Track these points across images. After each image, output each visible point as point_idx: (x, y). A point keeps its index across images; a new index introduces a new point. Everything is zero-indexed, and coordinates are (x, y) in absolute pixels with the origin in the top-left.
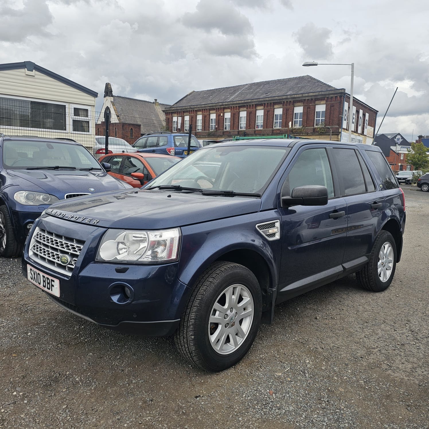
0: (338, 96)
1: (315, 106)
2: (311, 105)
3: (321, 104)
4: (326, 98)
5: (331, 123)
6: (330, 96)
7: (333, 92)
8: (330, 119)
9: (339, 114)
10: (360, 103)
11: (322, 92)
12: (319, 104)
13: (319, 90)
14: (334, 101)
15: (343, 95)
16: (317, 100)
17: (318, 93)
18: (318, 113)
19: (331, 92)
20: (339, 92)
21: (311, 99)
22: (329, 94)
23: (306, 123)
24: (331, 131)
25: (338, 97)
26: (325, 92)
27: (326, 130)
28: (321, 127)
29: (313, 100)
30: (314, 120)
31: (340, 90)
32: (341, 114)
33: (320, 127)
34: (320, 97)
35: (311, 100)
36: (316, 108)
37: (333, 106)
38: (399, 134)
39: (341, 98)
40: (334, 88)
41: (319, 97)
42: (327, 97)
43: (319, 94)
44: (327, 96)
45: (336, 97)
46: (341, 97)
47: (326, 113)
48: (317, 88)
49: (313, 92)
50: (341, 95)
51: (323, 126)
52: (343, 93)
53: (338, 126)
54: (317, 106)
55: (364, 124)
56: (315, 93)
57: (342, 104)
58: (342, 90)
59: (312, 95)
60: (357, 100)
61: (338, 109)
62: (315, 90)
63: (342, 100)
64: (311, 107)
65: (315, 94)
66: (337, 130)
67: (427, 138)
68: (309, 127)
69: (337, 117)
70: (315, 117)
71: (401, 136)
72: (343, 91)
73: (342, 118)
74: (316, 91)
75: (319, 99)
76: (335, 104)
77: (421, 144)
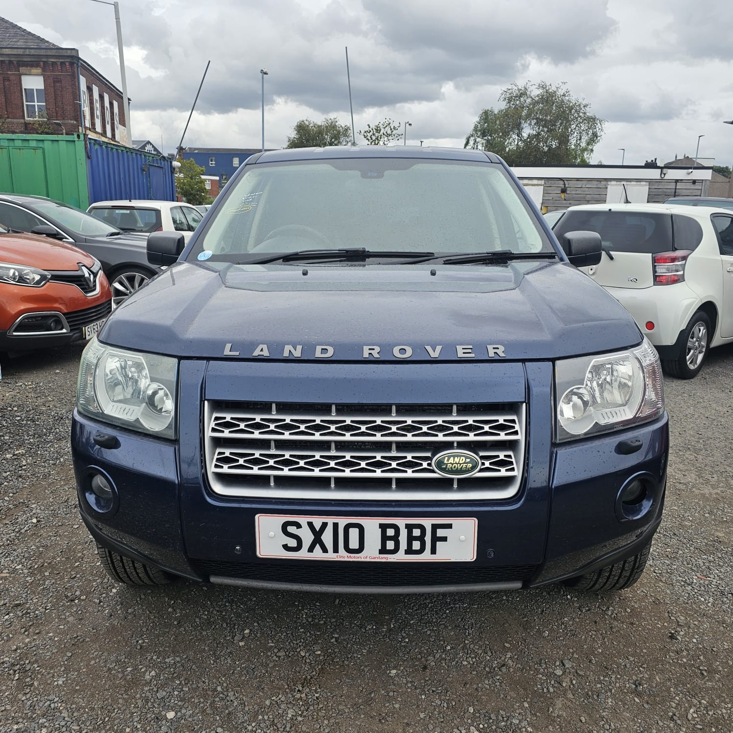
0: (67, 62)
1: (20, 75)
2: (12, 74)
3: (33, 73)
4: (42, 63)
5: (59, 115)
6: (49, 60)
7: (53, 53)
8: (56, 107)
9: (74, 99)
10: (102, 80)
11: (31, 50)
12: (28, 73)
13: (21, 44)
14: (59, 72)
15: (76, 62)
16: (23, 65)
17: (22, 50)
18: (29, 92)
19: (49, 53)
20: (66, 54)
21: (9, 61)
22: (47, 56)
23: (6, 111)
24: (64, 131)
25: (67, 64)
26: (37, 50)
27: (53, 128)
28: (41, 121)
29: (13, 63)
30: (23, 106)
31: (69, 51)
32: (78, 98)
33: (39, 121)
34: (29, 60)
35: (9, 63)
36: (22, 82)
37: (60, 81)
38: (149, 142)
39: (72, 68)
40: (53, 45)
41: (25, 60)
42: (44, 62)
43: (26, 53)
44: (44, 60)
45: (62, 63)
46: (72, 64)
47: (45, 94)
48: (14, 40)
49: (9, 46)
50: (72, 61)
51: (44, 119)
52: (76, 57)
53: (75, 122)
54: (23, 78)
55: (114, 120)
56: (15, 50)
57: (76, 80)
58: (73, 51)
59: (10, 53)
60: (97, 75)
61: (70, 87)
62: (12, 43)
63: (76, 70)
64: (12, 78)
65: (15, 52)
66: (75, 129)
67: (190, 152)
68: (15, 120)
69: (71, 103)
70: (22, 99)
71: (153, 146)
72: (74, 53)
73: (80, 105)
74: (16, 46)
75: (26, 63)
76: (62, 77)
77: (192, 161)
